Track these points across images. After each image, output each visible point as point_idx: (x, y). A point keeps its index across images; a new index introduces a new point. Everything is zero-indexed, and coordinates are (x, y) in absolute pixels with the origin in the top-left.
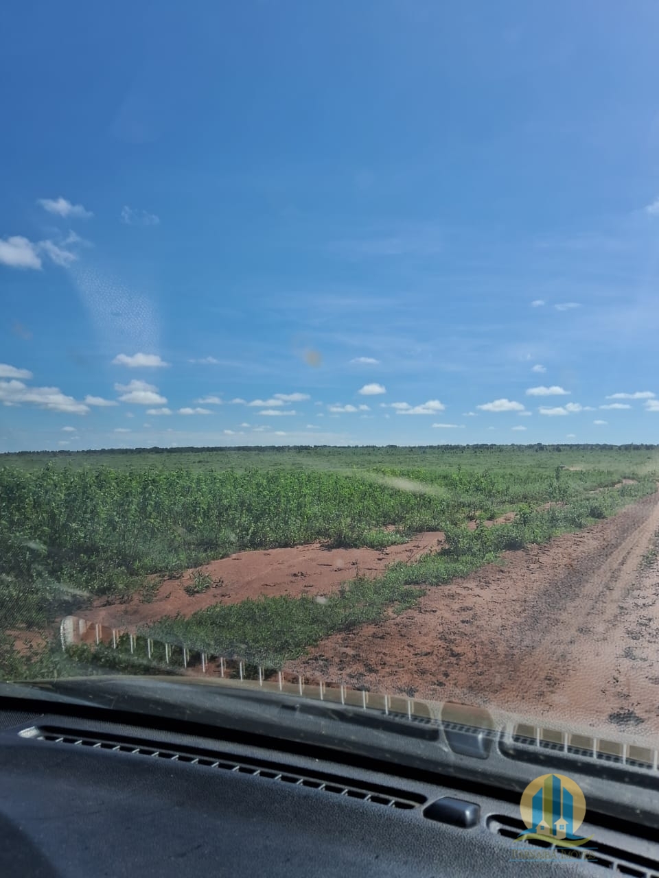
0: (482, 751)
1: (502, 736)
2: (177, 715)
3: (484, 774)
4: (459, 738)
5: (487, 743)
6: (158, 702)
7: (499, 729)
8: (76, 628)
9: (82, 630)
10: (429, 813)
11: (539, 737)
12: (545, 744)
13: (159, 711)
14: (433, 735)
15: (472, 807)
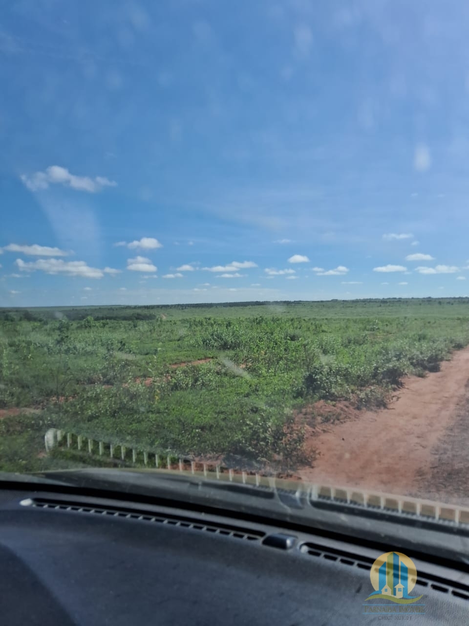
0: (300, 504)
1: (310, 496)
2: (117, 489)
3: (299, 518)
4: (286, 497)
5: (302, 500)
6: (105, 482)
7: (308, 491)
8: (55, 437)
9: (59, 438)
10: (265, 542)
11: (333, 495)
12: (336, 499)
13: (106, 487)
14: (270, 496)
15: (292, 538)
